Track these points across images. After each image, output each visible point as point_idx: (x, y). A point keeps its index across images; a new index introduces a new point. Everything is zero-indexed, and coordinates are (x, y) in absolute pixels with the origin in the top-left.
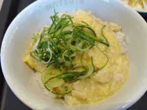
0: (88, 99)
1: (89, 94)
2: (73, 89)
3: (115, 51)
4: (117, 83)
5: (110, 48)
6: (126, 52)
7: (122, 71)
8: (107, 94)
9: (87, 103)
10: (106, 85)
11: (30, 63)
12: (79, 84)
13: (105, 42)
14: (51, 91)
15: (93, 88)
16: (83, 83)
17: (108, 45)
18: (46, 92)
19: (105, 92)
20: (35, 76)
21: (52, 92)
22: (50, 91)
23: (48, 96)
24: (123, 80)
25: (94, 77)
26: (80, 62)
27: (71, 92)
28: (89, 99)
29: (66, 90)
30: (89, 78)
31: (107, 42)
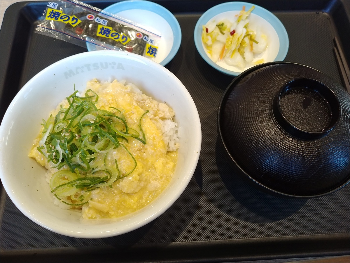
0: (110, 213)
1: (112, 207)
2: (91, 199)
3: (153, 151)
4: (151, 193)
5: (147, 146)
6: (177, 149)
7: (161, 177)
8: (135, 207)
9: (109, 217)
10: (135, 195)
11: (38, 159)
12: (99, 193)
13: (141, 137)
14: (62, 200)
15: (117, 198)
16: (105, 192)
17: (144, 143)
18: (56, 201)
19: (132, 204)
20: (46, 178)
21: (63, 202)
22: (60, 200)
23: (58, 206)
24: (159, 190)
25: (118, 185)
26: (103, 164)
27: (87, 202)
28: (112, 213)
29: (81, 201)
30: (111, 186)
31: (144, 137)
